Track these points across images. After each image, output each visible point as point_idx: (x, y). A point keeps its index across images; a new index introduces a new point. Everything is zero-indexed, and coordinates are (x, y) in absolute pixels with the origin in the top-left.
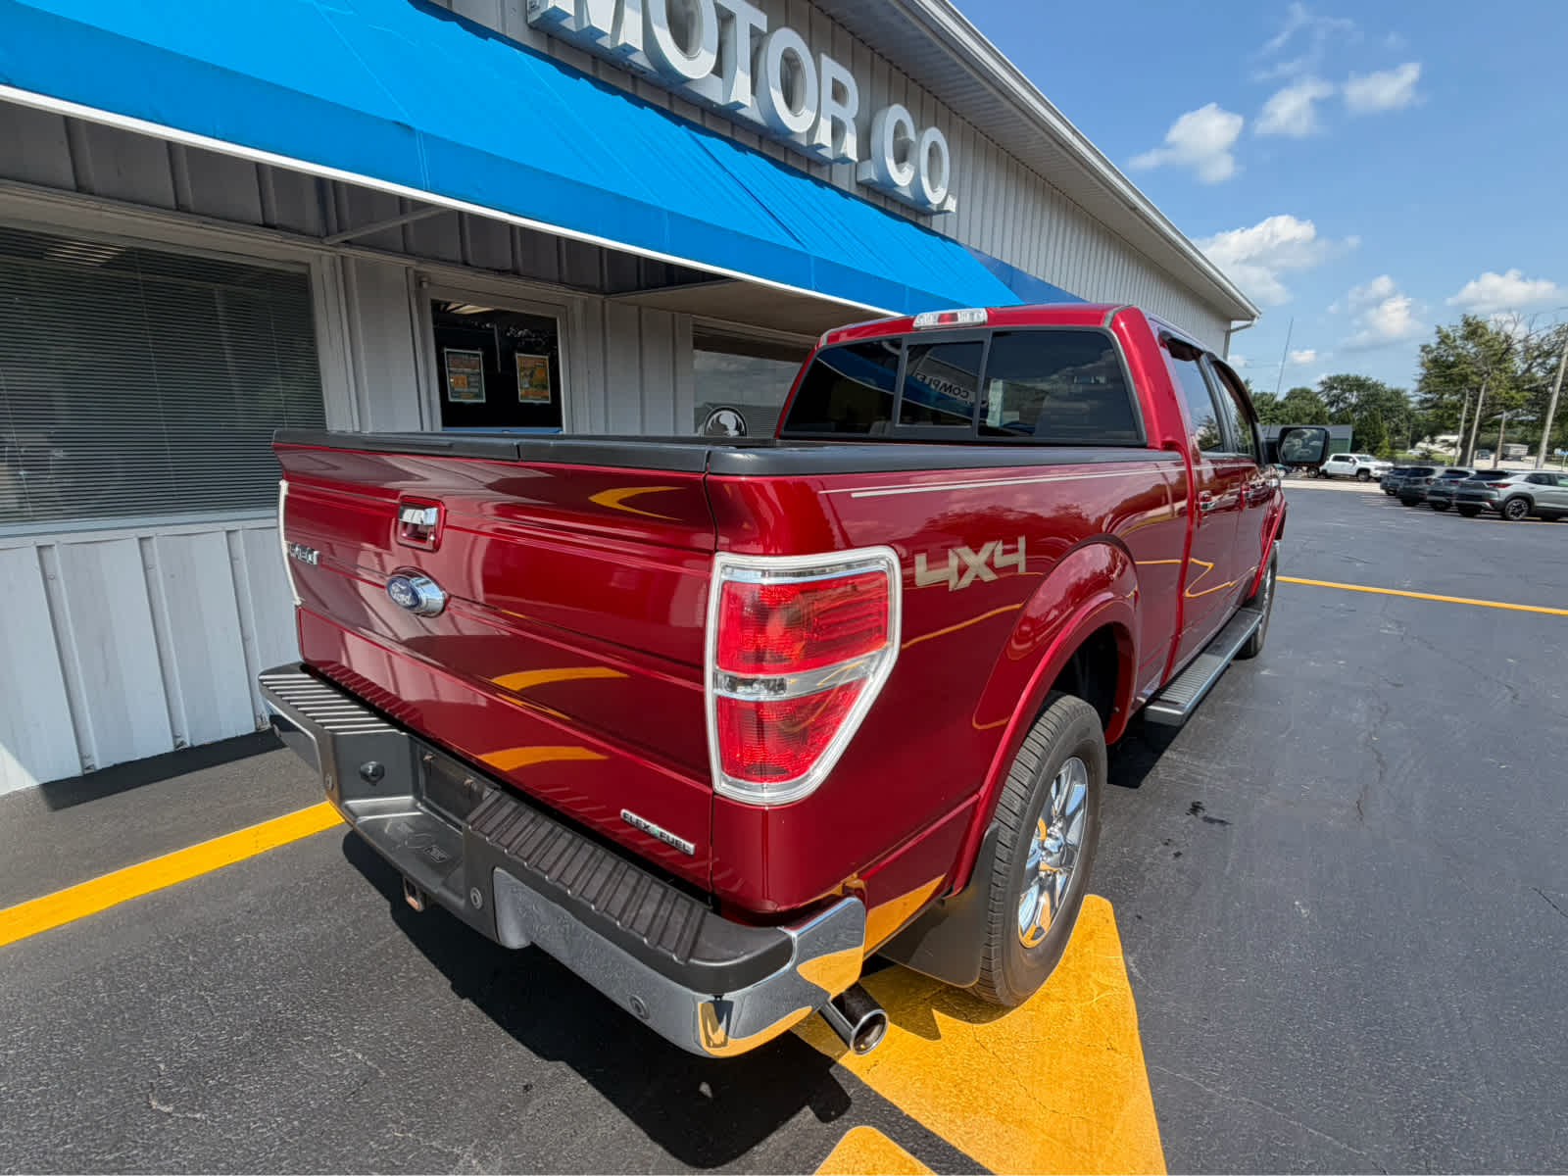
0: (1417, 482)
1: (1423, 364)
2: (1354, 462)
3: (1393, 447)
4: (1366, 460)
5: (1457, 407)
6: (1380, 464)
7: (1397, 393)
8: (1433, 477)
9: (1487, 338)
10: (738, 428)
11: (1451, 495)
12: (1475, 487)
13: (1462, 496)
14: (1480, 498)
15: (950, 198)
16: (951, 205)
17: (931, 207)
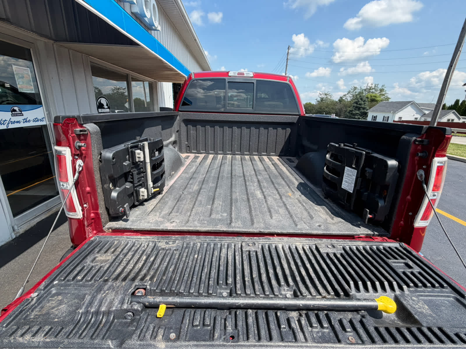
16: (159, 28)
17: (154, 27)
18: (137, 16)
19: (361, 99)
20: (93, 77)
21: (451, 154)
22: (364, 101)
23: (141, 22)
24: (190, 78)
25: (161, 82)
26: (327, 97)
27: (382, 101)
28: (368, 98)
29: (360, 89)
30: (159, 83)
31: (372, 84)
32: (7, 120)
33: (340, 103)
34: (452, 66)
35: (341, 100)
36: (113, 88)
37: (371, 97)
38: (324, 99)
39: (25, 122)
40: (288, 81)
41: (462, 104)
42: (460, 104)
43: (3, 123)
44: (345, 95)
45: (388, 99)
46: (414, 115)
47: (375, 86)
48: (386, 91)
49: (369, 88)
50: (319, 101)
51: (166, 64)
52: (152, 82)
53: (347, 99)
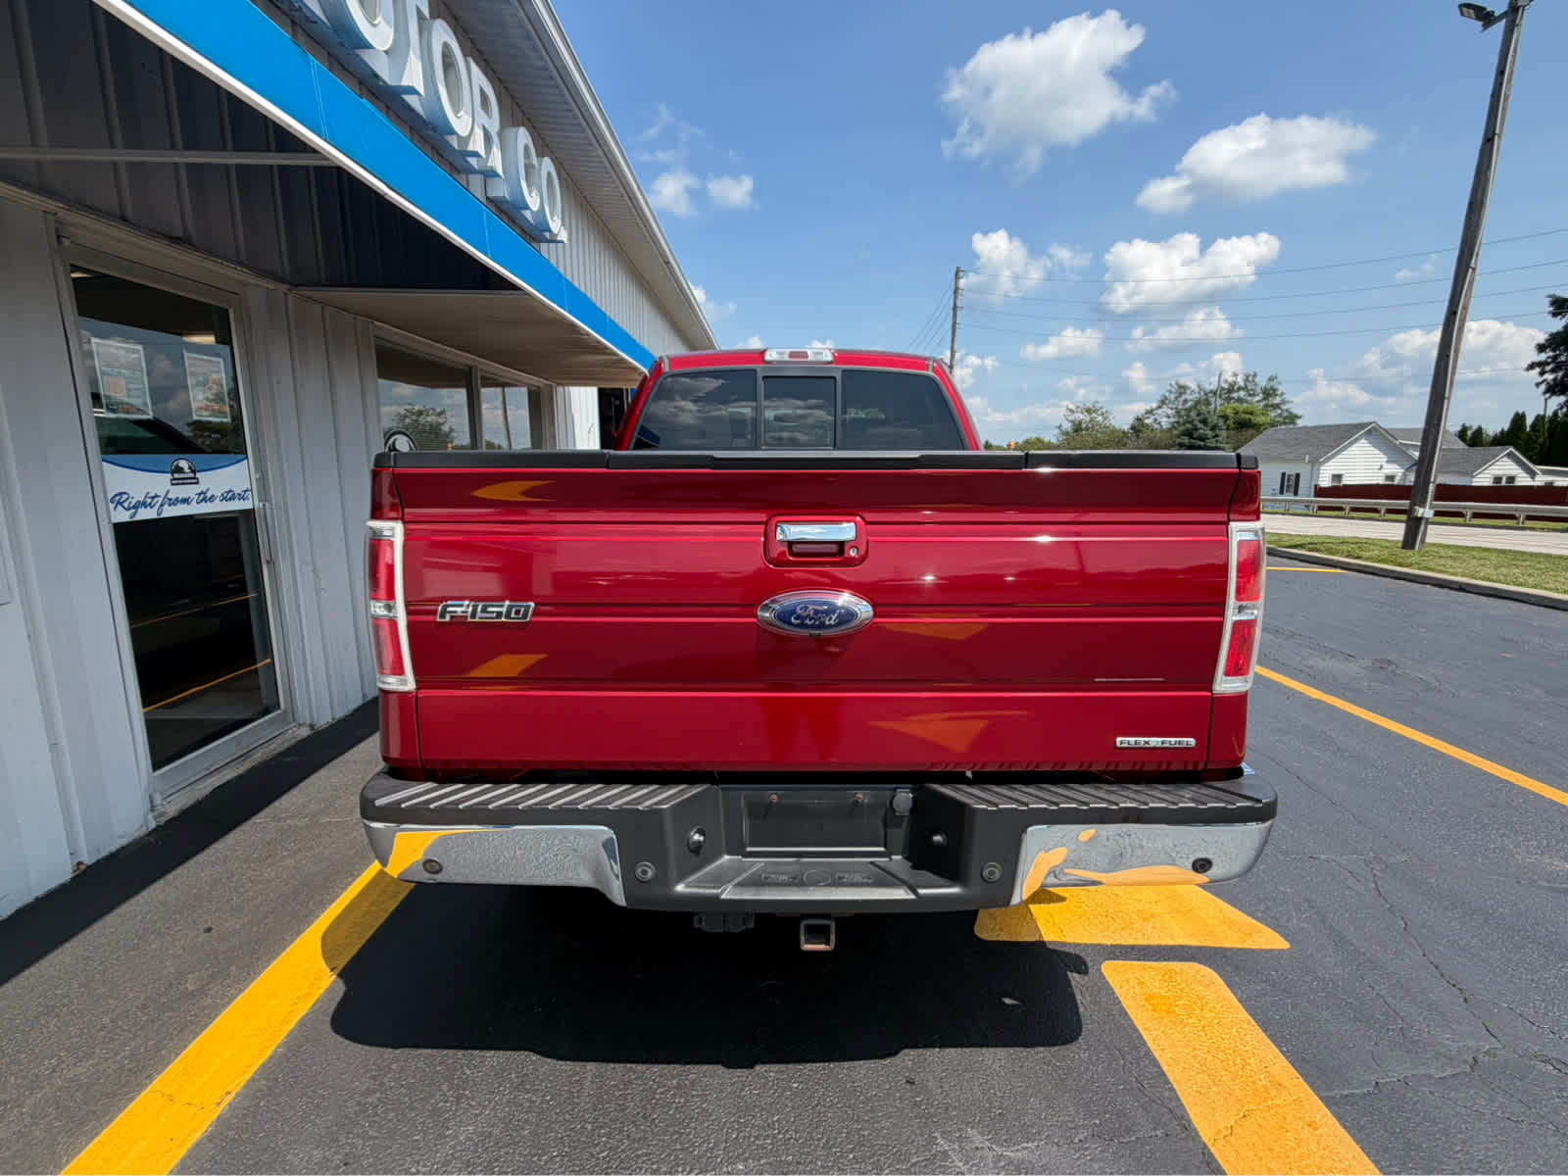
15: (563, 229)
16: (563, 236)
17: (547, 235)
18: (504, 207)
19: (1204, 422)
20: (380, 381)
21: (1488, 580)
22: (1213, 429)
23: (513, 221)
24: (657, 369)
25: (566, 388)
26: (1091, 420)
27: (1273, 425)
28: (1225, 418)
29: (1197, 390)
30: (560, 389)
31: (1236, 375)
32: (159, 496)
33: (1138, 436)
34: (1455, 313)
35: (1138, 427)
36: (403, 412)
37: (1237, 413)
38: (1084, 426)
39: (202, 501)
40: (931, 368)
41: (1533, 426)
42: (1528, 429)
43: (150, 503)
44: (1150, 412)
45: (1292, 418)
46: (1381, 467)
47: (1246, 380)
48: (1282, 394)
49: (1226, 386)
50: (1067, 433)
51: (588, 334)
52: (538, 387)
53: (1159, 423)
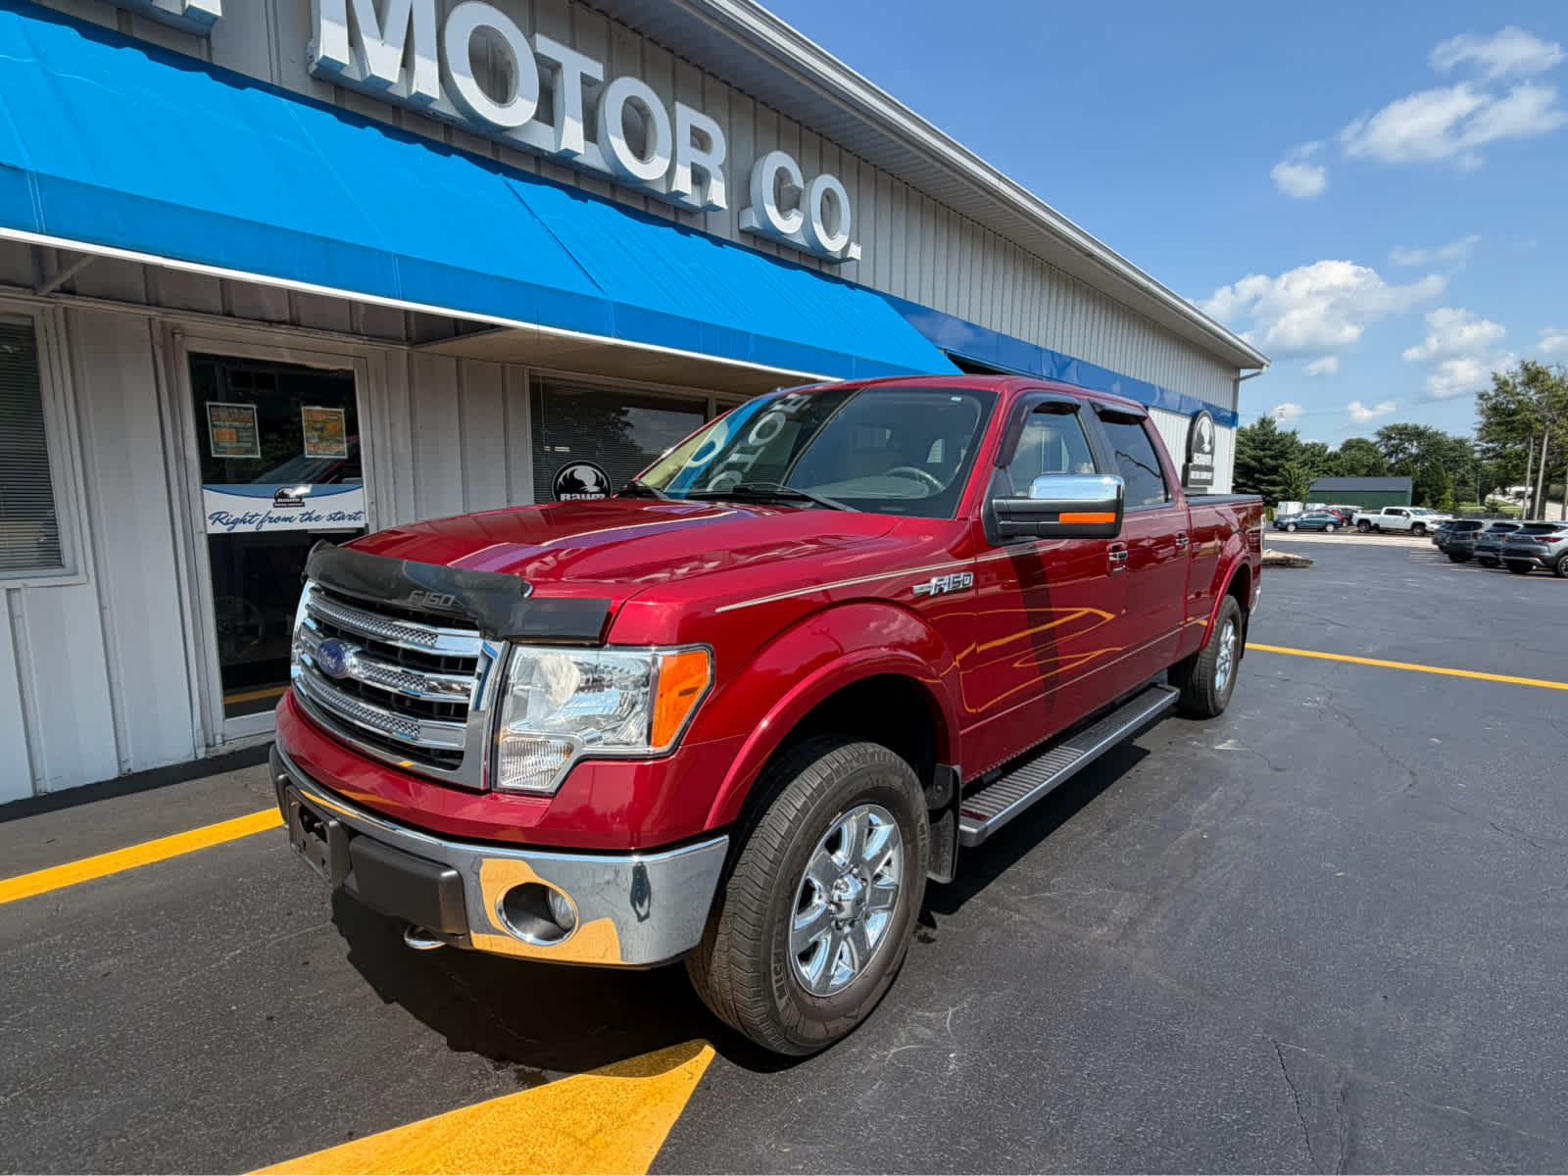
0: (1463, 537)
1: (1482, 412)
2: (1408, 515)
3: (1457, 500)
4: (1422, 513)
5: (1521, 457)
6: (1436, 517)
7: (1461, 442)
8: (1481, 531)
9: (1550, 383)
10: (599, 483)
11: (1498, 550)
12: (1523, 541)
13: (1509, 552)
14: (1528, 553)
15: (853, 245)
16: (855, 253)
17: (831, 254)
32: (259, 515)
39: (306, 520)
43: (250, 520)
